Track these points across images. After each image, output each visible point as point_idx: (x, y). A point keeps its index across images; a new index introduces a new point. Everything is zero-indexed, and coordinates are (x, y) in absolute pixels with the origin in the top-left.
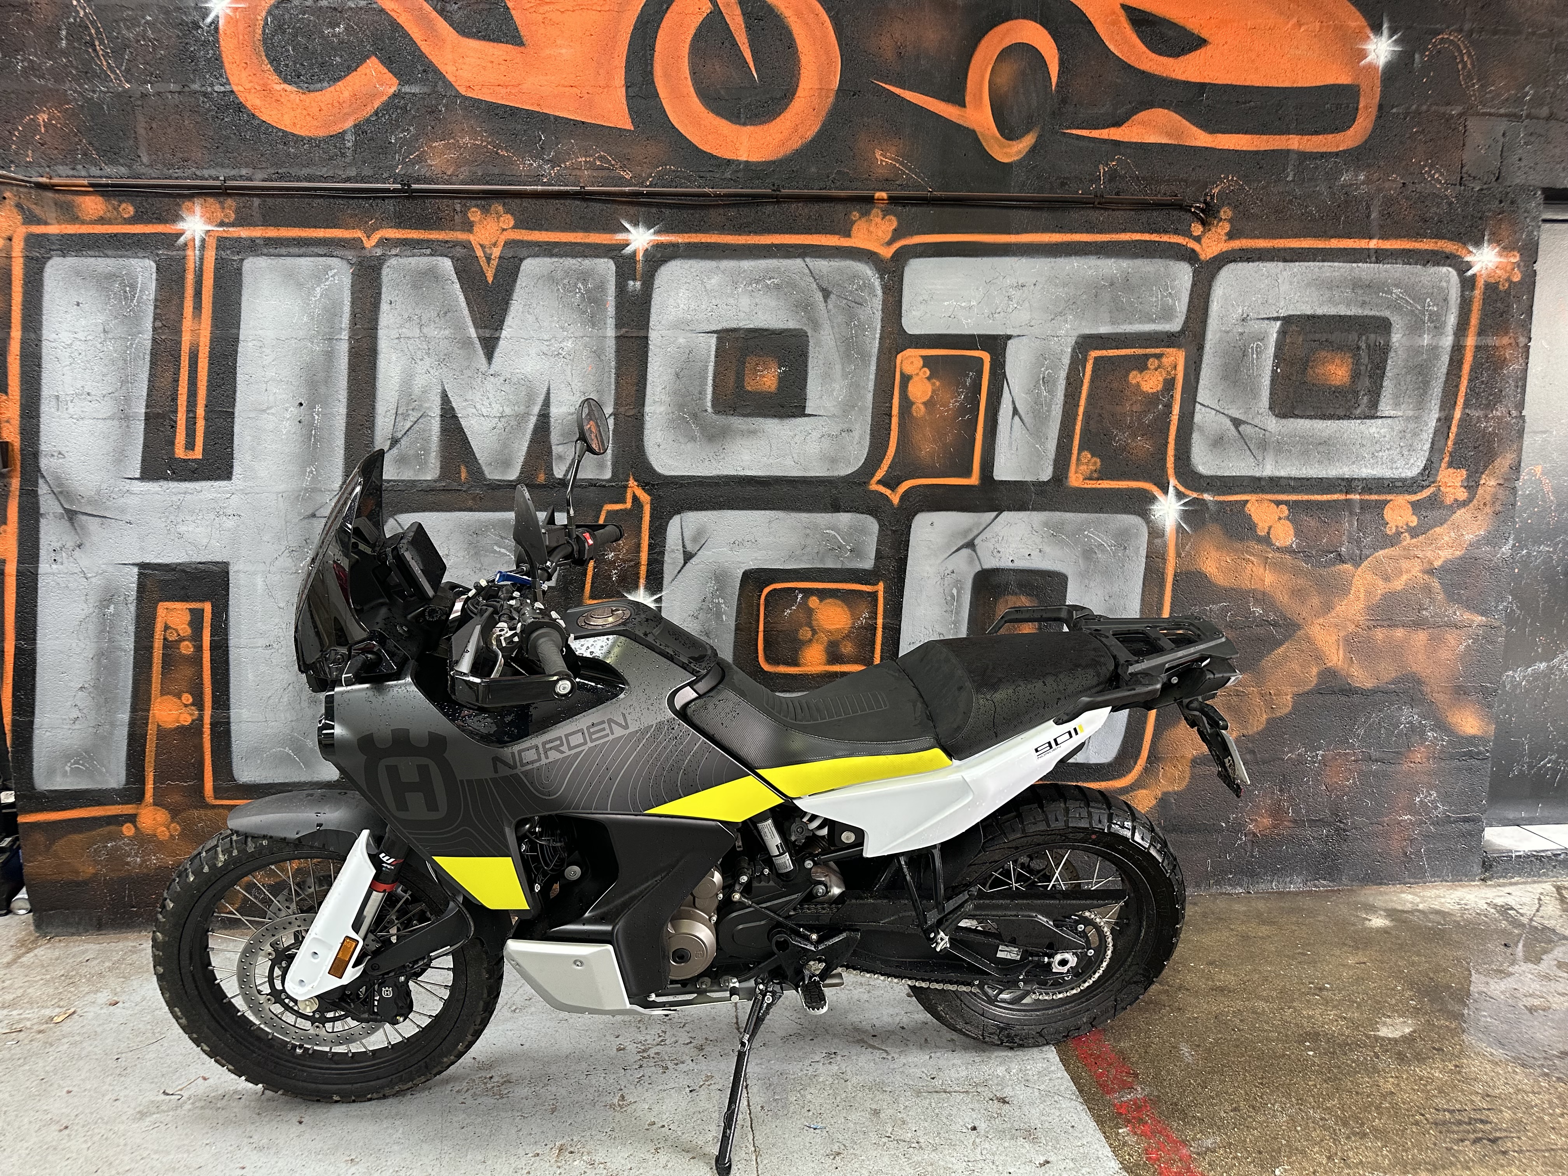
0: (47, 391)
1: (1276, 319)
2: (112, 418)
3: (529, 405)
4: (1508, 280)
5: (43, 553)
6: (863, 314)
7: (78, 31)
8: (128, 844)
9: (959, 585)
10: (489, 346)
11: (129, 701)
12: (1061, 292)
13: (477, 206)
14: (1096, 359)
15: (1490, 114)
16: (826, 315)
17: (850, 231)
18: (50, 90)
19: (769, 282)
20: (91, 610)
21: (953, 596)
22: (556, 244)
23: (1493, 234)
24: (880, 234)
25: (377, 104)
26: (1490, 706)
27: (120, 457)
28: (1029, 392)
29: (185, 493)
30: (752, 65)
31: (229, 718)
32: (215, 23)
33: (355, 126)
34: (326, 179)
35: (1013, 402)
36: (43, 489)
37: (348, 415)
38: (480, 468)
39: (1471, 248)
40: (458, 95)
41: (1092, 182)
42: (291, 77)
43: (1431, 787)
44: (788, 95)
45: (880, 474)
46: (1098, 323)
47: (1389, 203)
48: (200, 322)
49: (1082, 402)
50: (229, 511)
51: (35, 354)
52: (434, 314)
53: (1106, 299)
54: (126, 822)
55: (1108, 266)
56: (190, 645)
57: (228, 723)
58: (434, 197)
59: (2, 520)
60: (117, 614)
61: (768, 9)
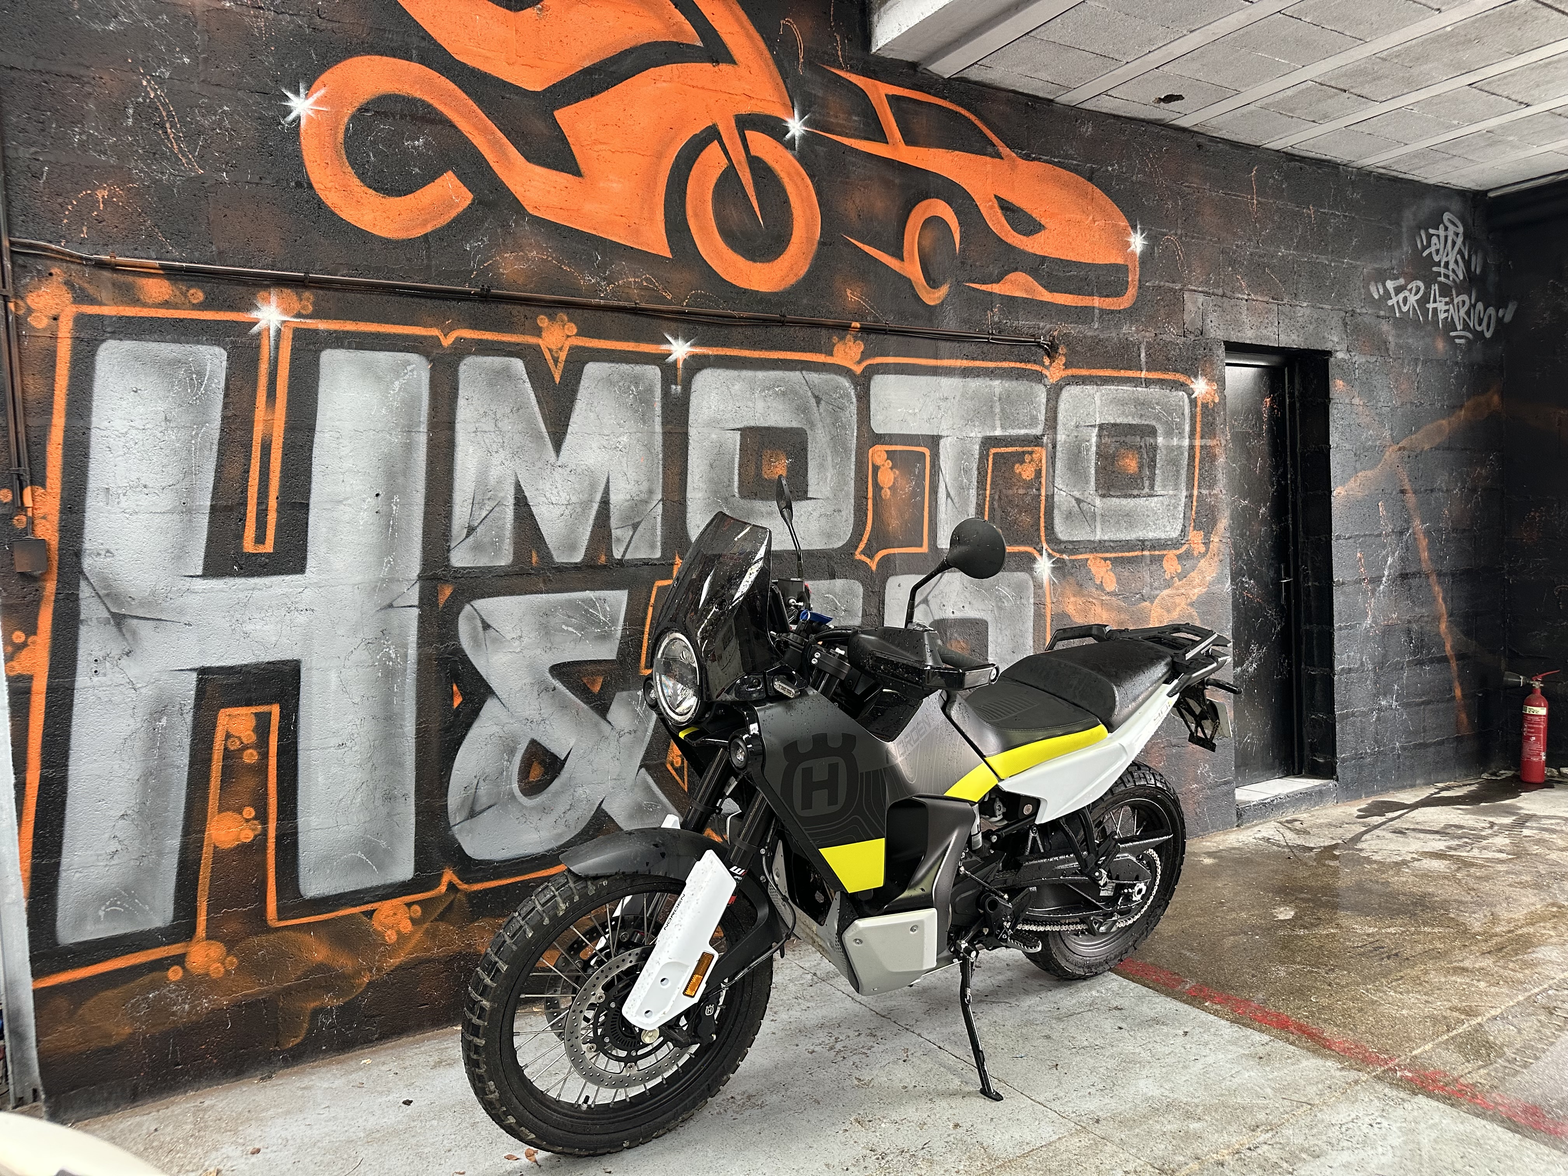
0: (95, 482)
1: (1095, 426)
2: (171, 512)
3: (589, 493)
5: (81, 664)
6: (846, 417)
7: (147, 111)
8: (175, 991)
10: (558, 441)
11: (180, 824)
13: (545, 314)
14: (994, 454)
15: (1194, 291)
16: (818, 416)
17: (832, 351)
18: (112, 166)
19: (777, 390)
20: (139, 725)
22: (613, 351)
23: (1203, 371)
24: (853, 354)
27: (180, 554)
28: (955, 479)
29: (253, 589)
31: (296, 828)
32: (296, 121)
34: (405, 279)
35: (947, 487)
36: (85, 591)
37: (427, 504)
38: (549, 553)
39: (1193, 380)
40: (526, 213)
42: (372, 182)
43: (1205, 761)
46: (994, 428)
47: (1149, 347)
48: (274, 413)
49: (988, 487)
50: (301, 606)
51: (81, 443)
52: (508, 410)
53: (997, 410)
54: (172, 965)
55: (997, 385)
56: (255, 753)
57: (295, 834)
58: (507, 303)
59: (31, 629)
60: (170, 726)
61: (768, 170)
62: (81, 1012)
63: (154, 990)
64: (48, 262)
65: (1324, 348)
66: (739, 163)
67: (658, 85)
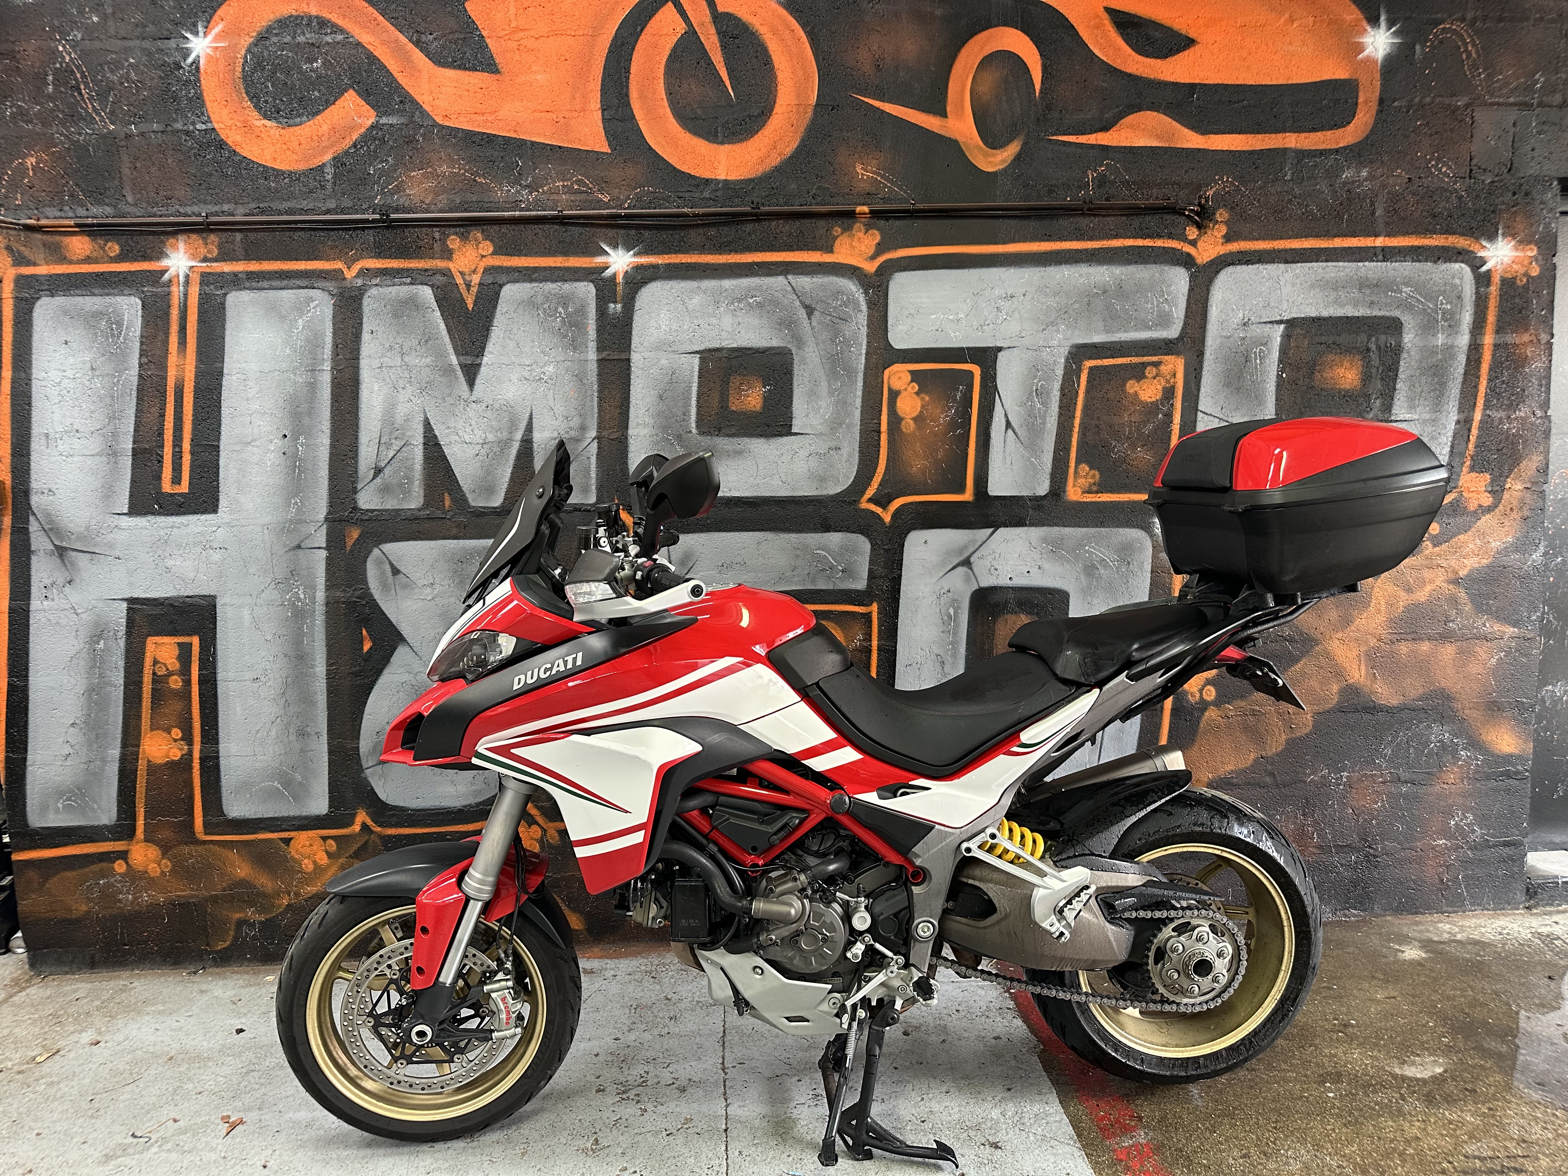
0: (37, 429)
1: (1280, 322)
2: (99, 454)
3: (512, 431)
4: (1526, 274)
5: (34, 590)
6: (848, 330)
7: (64, 76)
8: (121, 881)
9: (955, 603)
10: (471, 373)
11: (119, 736)
12: (1052, 302)
13: (456, 234)
14: (1091, 368)
15: (1498, 104)
16: (810, 332)
17: (832, 246)
18: (37, 134)
19: (751, 301)
20: (82, 646)
21: (950, 616)
22: (536, 269)
23: (1507, 227)
24: (863, 248)
25: (355, 137)
26: (1526, 723)
27: (108, 493)
28: (1023, 404)
29: (172, 527)
30: (728, 83)
31: (218, 752)
32: (196, 62)
33: (334, 158)
34: (307, 212)
35: (1006, 415)
36: (33, 526)
37: (332, 446)
38: (464, 495)
39: (1484, 243)
40: (435, 124)
41: (1080, 188)
42: (271, 113)
43: (1466, 809)
44: (766, 112)
45: (870, 492)
46: (1093, 332)
47: (1394, 199)
48: (185, 358)
49: (1078, 413)
50: (216, 545)
51: (25, 393)
52: (415, 343)
53: (1099, 308)
54: (117, 859)
56: (179, 679)
57: (217, 757)
60: (108, 648)
61: (743, 27)
62: (48, 886)
63: (103, 877)
66: (702, 25)
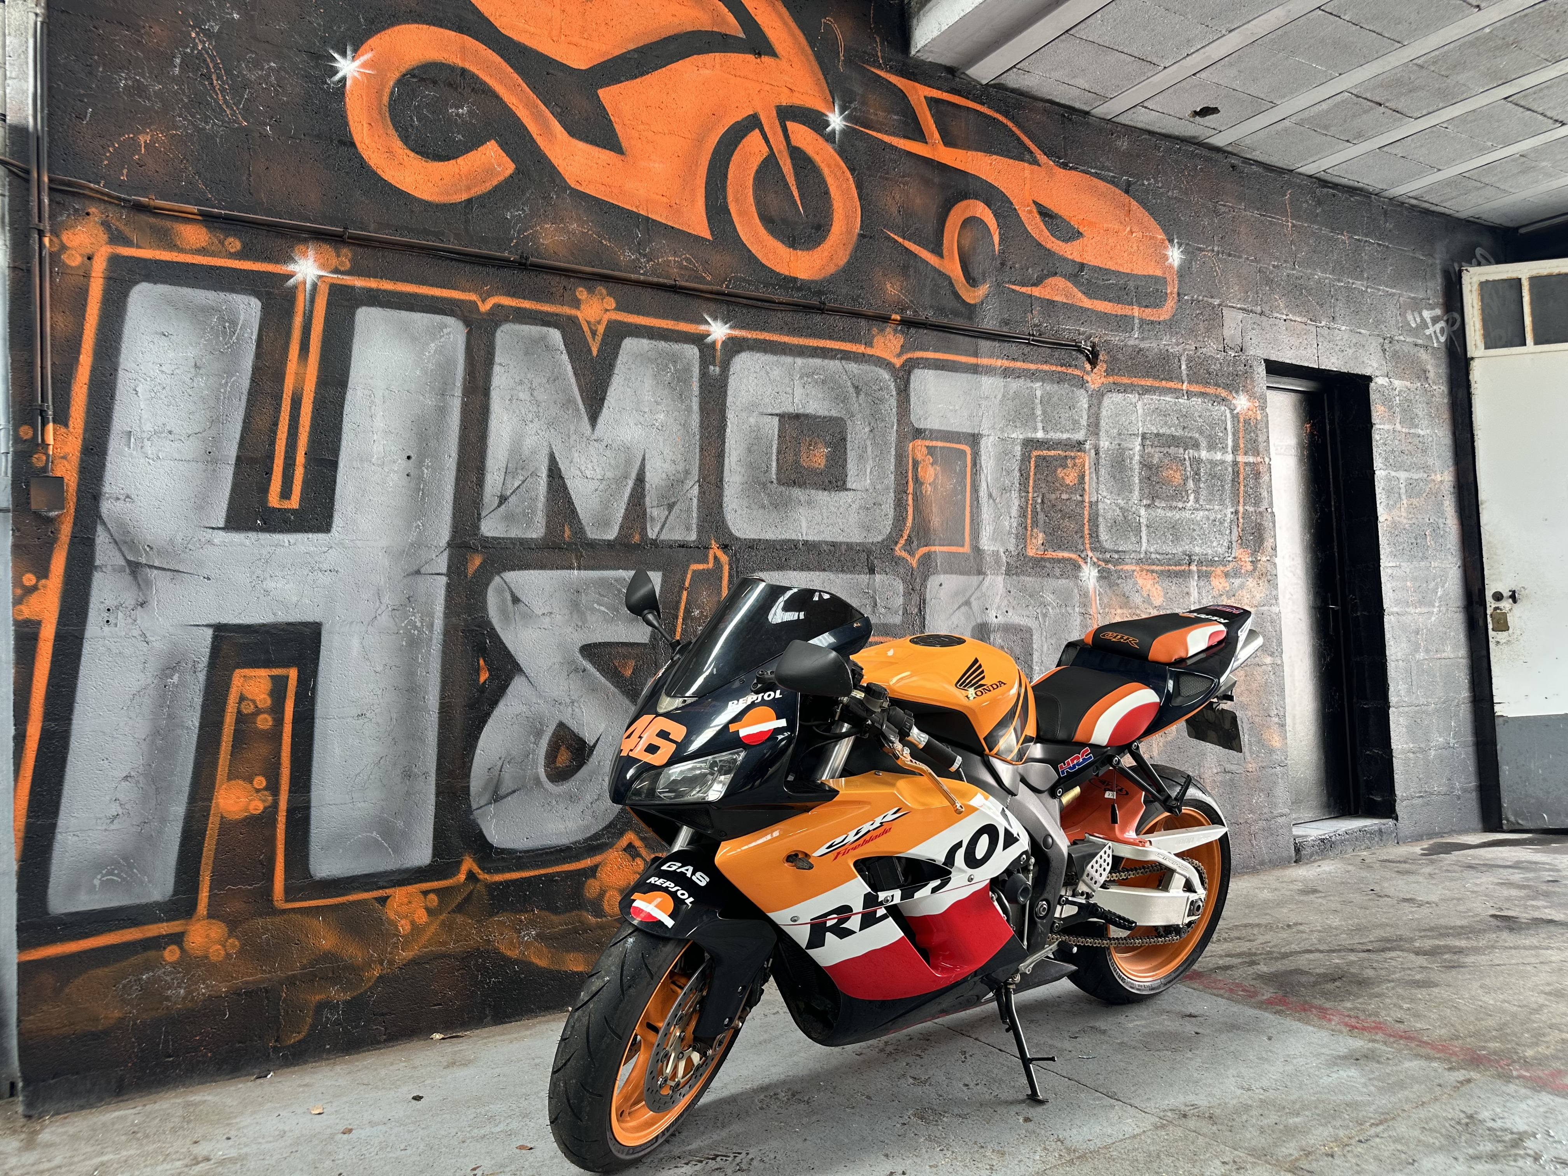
0: (118, 426)
1: (1139, 435)
2: (196, 460)
3: (626, 471)
4: (1254, 418)
5: (92, 613)
6: (884, 409)
7: (194, 61)
8: (170, 973)
10: (594, 414)
11: (186, 789)
12: (1011, 404)
13: (584, 286)
14: (1036, 457)
15: (1233, 307)
16: (858, 407)
17: (872, 342)
18: (156, 112)
19: (817, 377)
20: (149, 681)
22: (651, 328)
23: (1241, 388)
24: (892, 346)
25: (495, 183)
27: (201, 504)
28: (997, 480)
30: (799, 202)
31: (309, 802)
32: (342, 82)
35: (988, 487)
36: (101, 538)
37: (458, 470)
38: (583, 528)
39: (1234, 395)
40: (568, 187)
42: (415, 146)
44: (826, 230)
45: (902, 541)
46: (1035, 429)
47: (1190, 359)
48: (306, 366)
49: (1031, 490)
50: (325, 566)
51: (107, 384)
52: (545, 381)
53: (1039, 412)
54: (168, 944)
55: (1038, 388)
56: (269, 718)
57: (308, 808)
58: (546, 273)
59: (43, 572)
60: (182, 683)
61: (808, 160)
62: (67, 990)
63: (147, 970)
64: (87, 202)
65: (1364, 373)
66: (780, 152)
67: (702, 71)
